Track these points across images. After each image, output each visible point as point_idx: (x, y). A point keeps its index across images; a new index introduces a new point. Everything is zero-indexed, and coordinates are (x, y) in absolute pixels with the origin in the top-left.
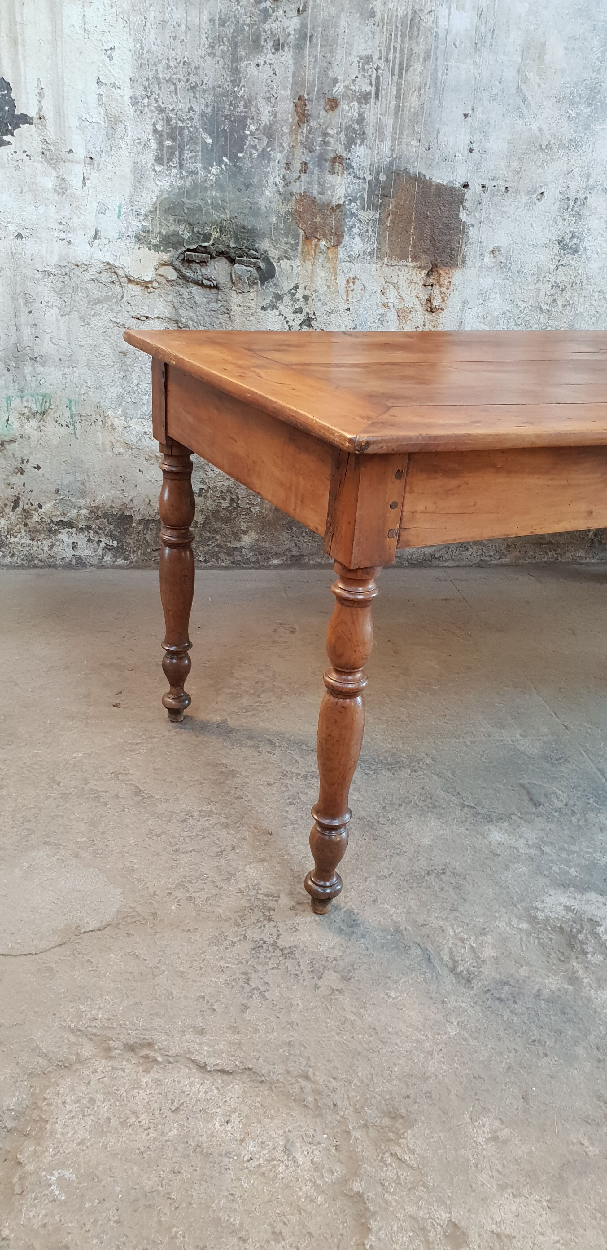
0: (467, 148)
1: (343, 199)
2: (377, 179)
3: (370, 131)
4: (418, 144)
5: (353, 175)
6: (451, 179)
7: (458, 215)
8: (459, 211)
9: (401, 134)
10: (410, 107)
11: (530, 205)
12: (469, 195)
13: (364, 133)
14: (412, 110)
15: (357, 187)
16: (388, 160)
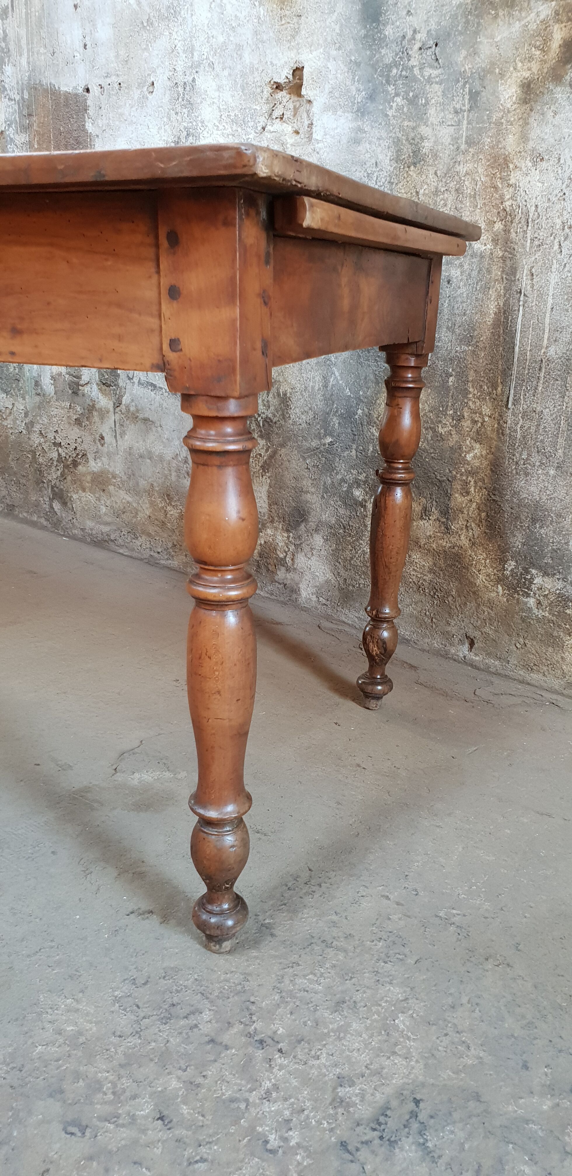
0: (82, 45)
1: (4, 125)
2: (23, 98)
3: (12, 47)
4: (45, 51)
5: (7, 97)
6: (74, 85)
7: (84, 125)
8: (85, 122)
9: (32, 43)
10: (35, 11)
11: (142, 101)
12: (90, 100)
13: (9, 51)
14: (37, 14)
15: (11, 110)
16: (27, 74)
